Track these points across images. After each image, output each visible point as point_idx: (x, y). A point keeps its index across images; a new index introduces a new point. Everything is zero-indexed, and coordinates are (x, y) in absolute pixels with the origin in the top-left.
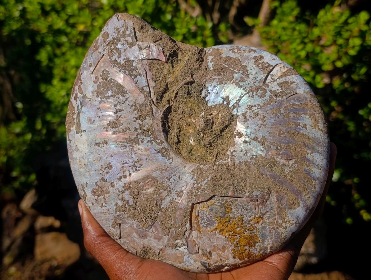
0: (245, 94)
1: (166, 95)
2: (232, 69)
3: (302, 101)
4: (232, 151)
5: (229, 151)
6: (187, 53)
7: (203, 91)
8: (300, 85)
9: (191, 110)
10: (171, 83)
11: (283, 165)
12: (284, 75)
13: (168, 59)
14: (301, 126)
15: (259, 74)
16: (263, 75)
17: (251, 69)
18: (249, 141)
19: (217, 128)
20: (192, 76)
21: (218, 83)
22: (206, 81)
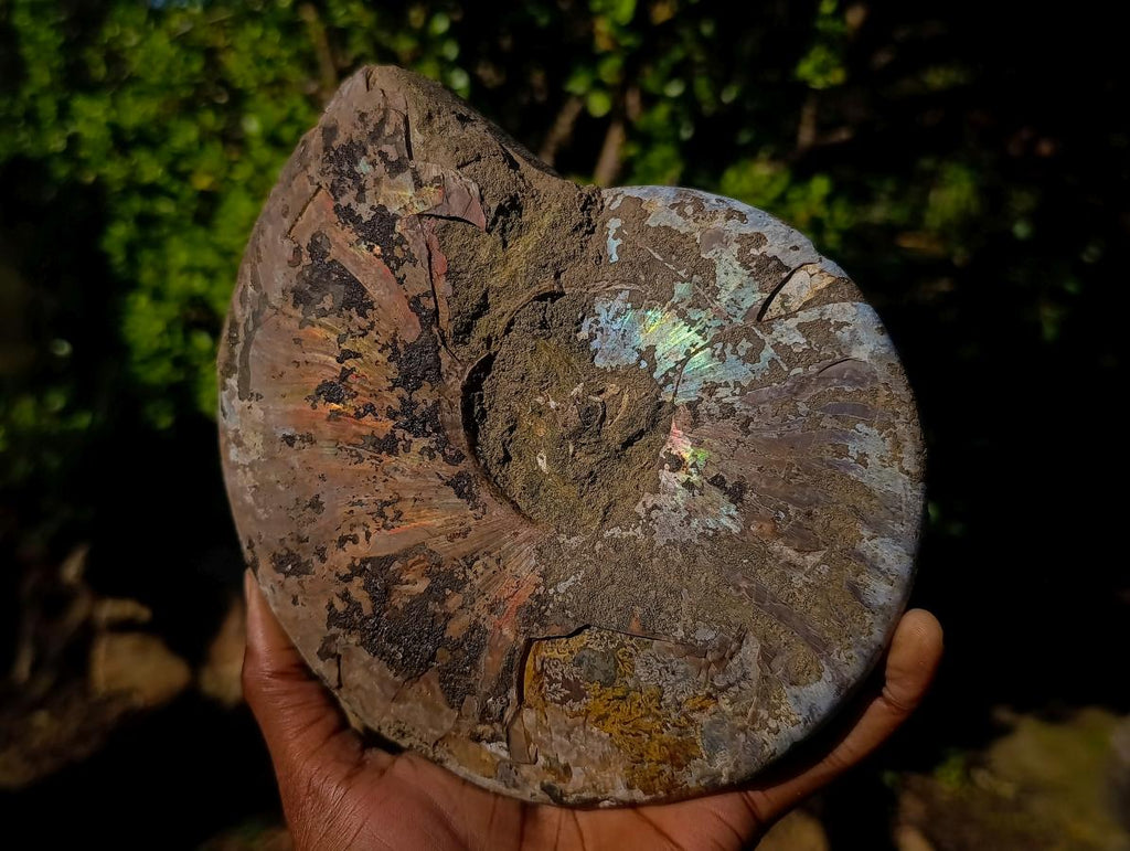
0: (702, 348)
1: (482, 321)
2: (671, 266)
3: (862, 383)
4: (649, 505)
5: (640, 503)
6: (550, 206)
7: (586, 323)
8: (862, 335)
9: (546, 374)
10: (499, 292)
11: (790, 564)
12: (821, 298)
13: (495, 222)
14: (852, 458)
15: (747, 290)
16: (758, 296)
17: (727, 274)
18: (699, 485)
19: (613, 434)
20: (557, 276)
21: (629, 305)
22: (595, 295)
